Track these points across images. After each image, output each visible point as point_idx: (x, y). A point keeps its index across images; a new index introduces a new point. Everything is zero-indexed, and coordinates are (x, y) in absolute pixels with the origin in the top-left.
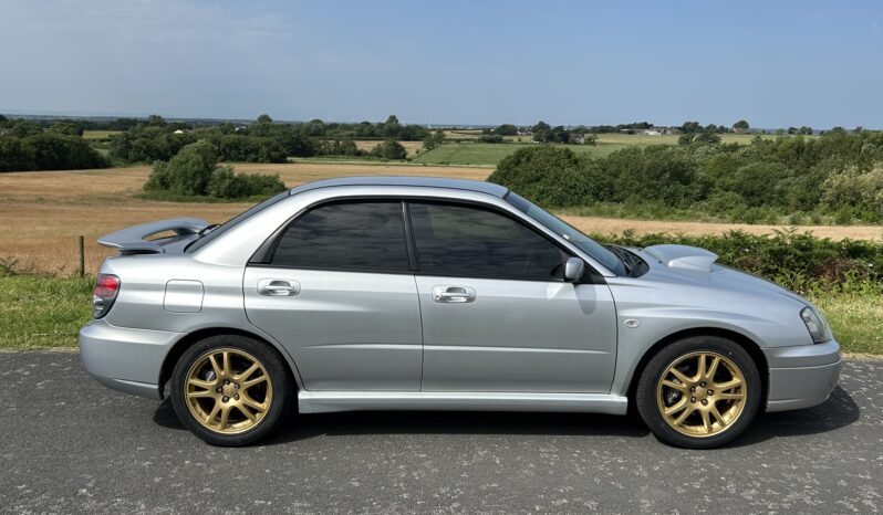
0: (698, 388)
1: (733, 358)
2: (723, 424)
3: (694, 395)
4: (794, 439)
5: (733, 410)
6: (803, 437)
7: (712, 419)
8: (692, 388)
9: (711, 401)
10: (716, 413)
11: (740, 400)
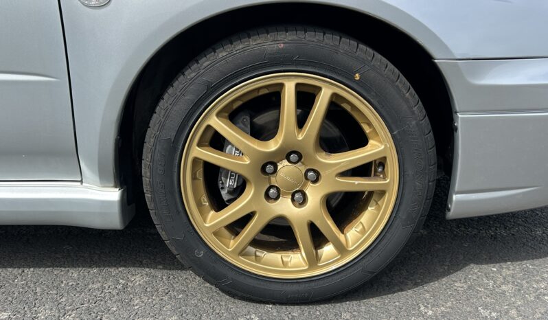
0: (284, 166)
1: (363, 89)
2: (341, 249)
3: (274, 180)
4: (509, 270)
5: (366, 217)
6: (528, 264)
7: (318, 238)
8: (267, 166)
9: (315, 194)
10: (327, 224)
11: (382, 193)
